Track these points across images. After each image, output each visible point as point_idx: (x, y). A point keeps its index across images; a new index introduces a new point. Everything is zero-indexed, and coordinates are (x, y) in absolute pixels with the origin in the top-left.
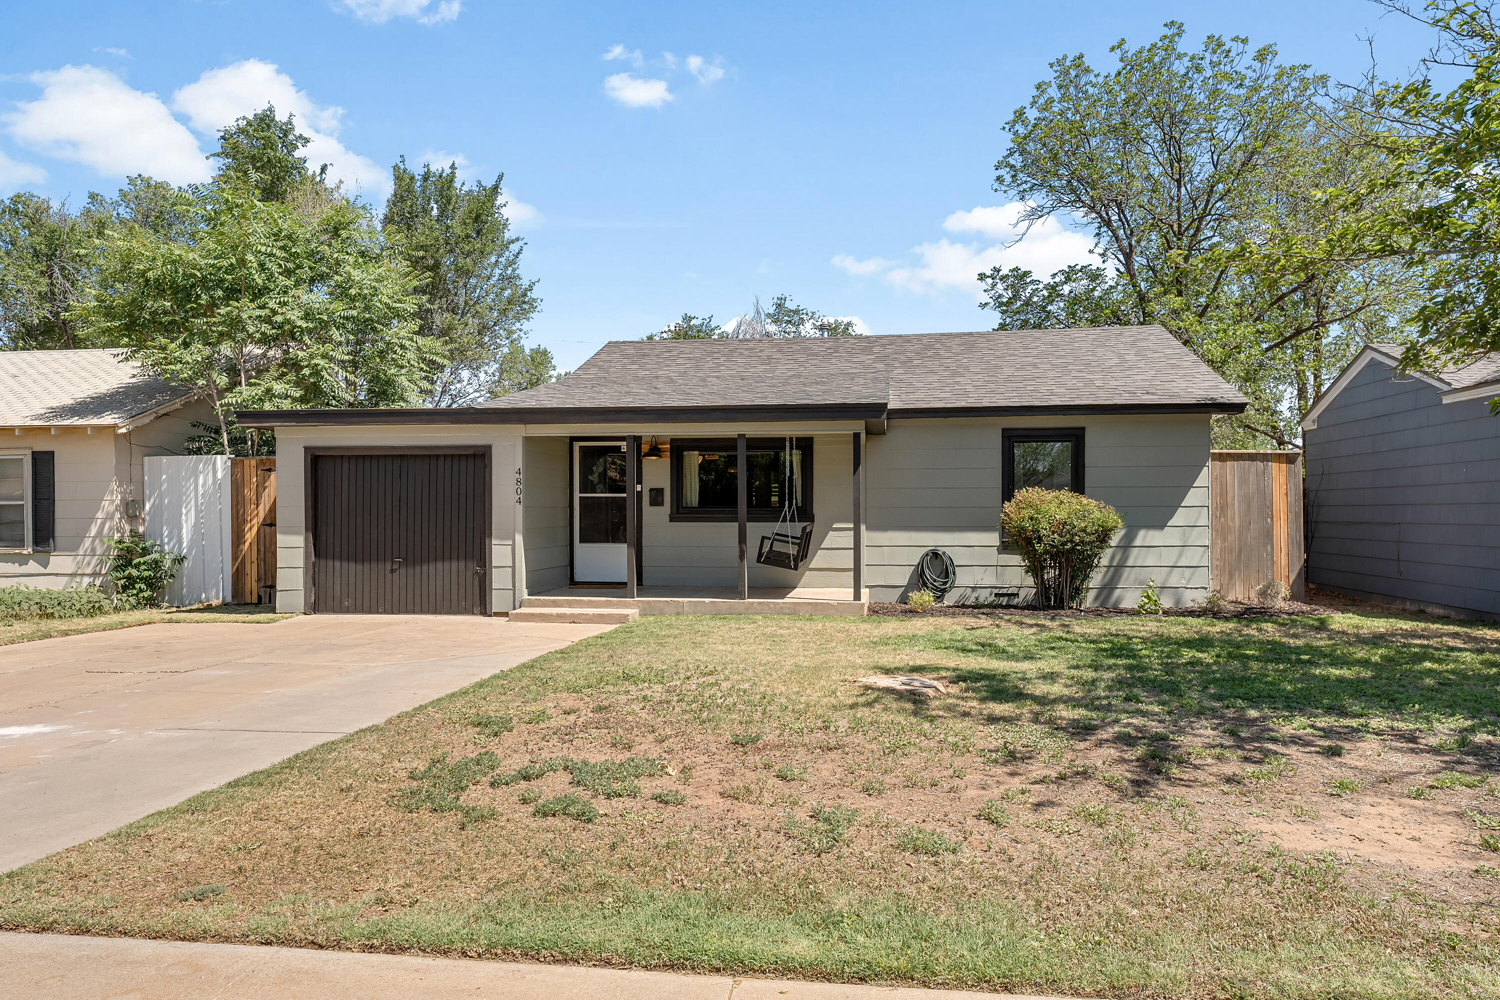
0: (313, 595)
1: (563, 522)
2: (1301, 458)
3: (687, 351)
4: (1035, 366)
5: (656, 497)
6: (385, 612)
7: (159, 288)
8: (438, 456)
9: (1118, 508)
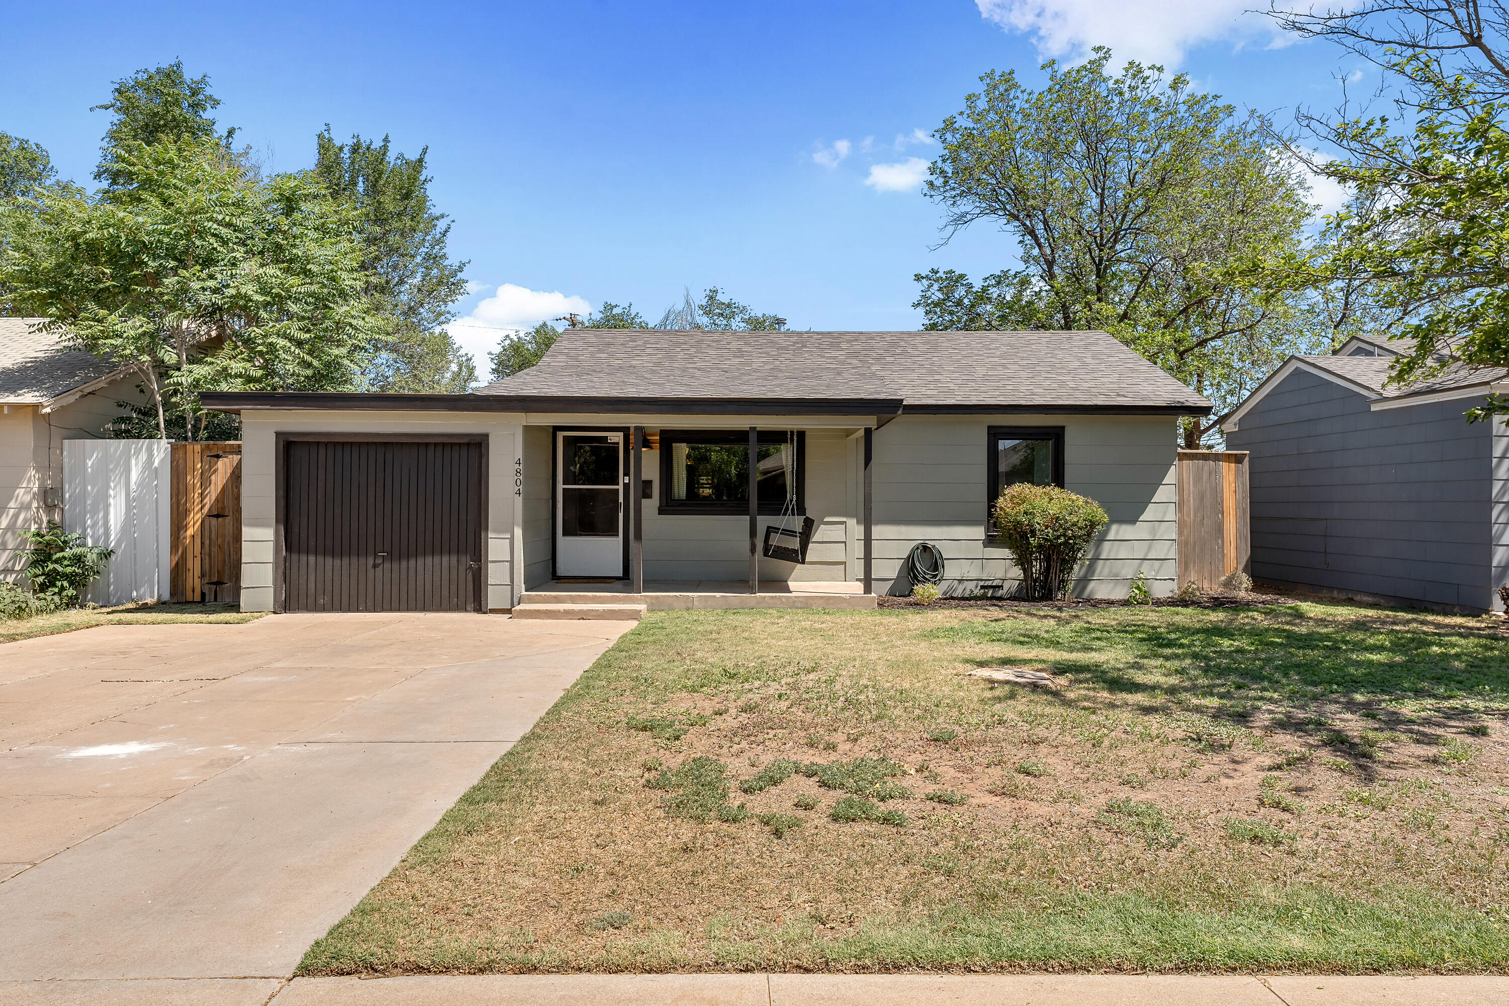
0: (284, 592)
1: (545, 513)
2: (1247, 459)
3: (653, 341)
4: (1004, 366)
5: (645, 489)
6: (366, 610)
7: (93, 251)
8: (427, 444)
9: (1102, 504)
